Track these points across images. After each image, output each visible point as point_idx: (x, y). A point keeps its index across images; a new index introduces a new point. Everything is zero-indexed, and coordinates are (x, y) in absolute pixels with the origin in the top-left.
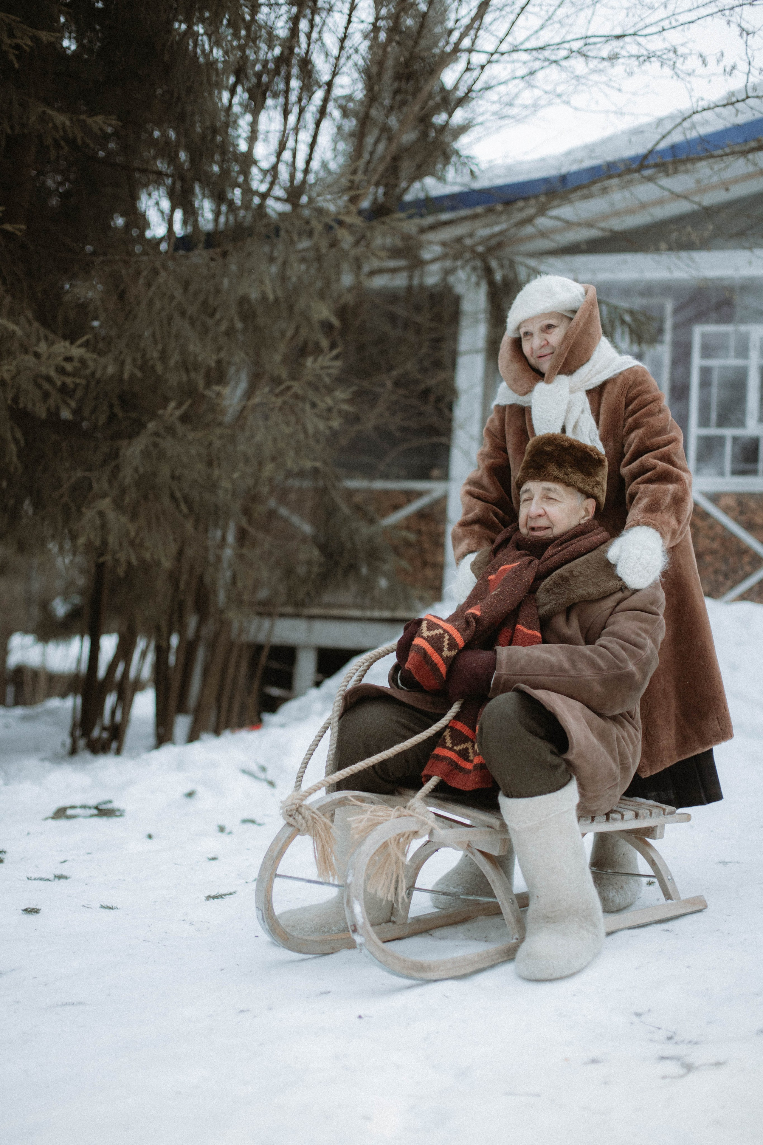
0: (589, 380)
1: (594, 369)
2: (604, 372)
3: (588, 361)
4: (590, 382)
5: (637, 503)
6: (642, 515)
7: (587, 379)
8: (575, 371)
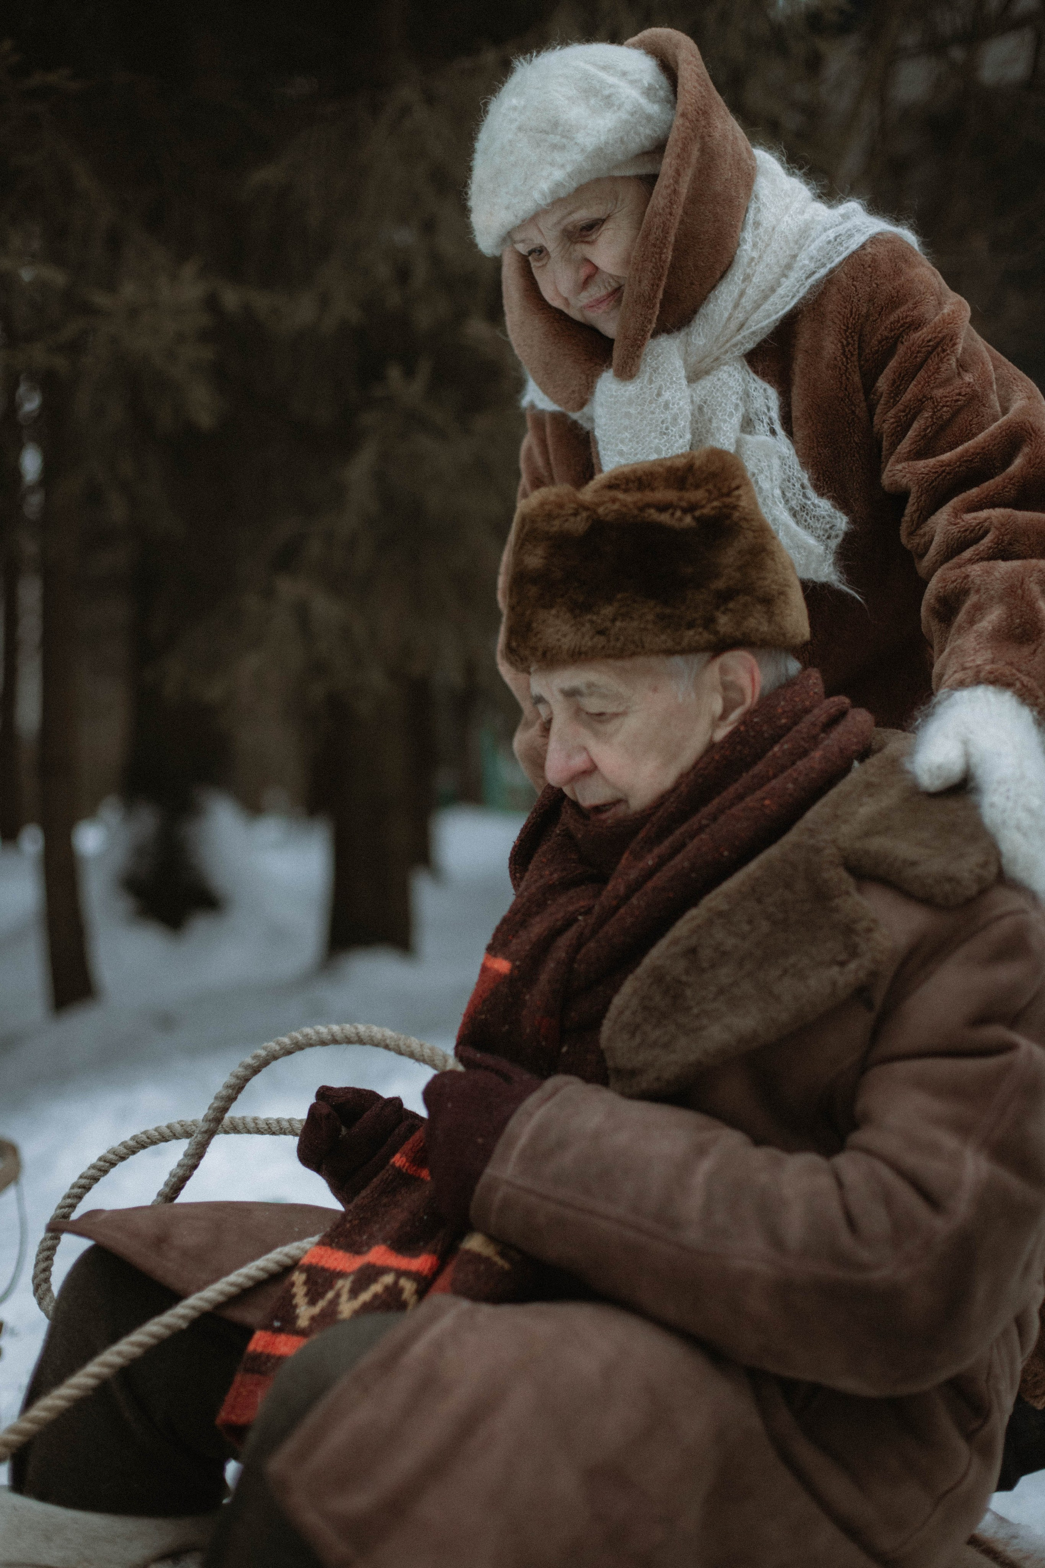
0: (741, 326)
1: (750, 291)
2: (781, 291)
3: (729, 265)
4: (745, 332)
5: (972, 622)
6: (988, 655)
7: (733, 326)
8: (695, 311)
